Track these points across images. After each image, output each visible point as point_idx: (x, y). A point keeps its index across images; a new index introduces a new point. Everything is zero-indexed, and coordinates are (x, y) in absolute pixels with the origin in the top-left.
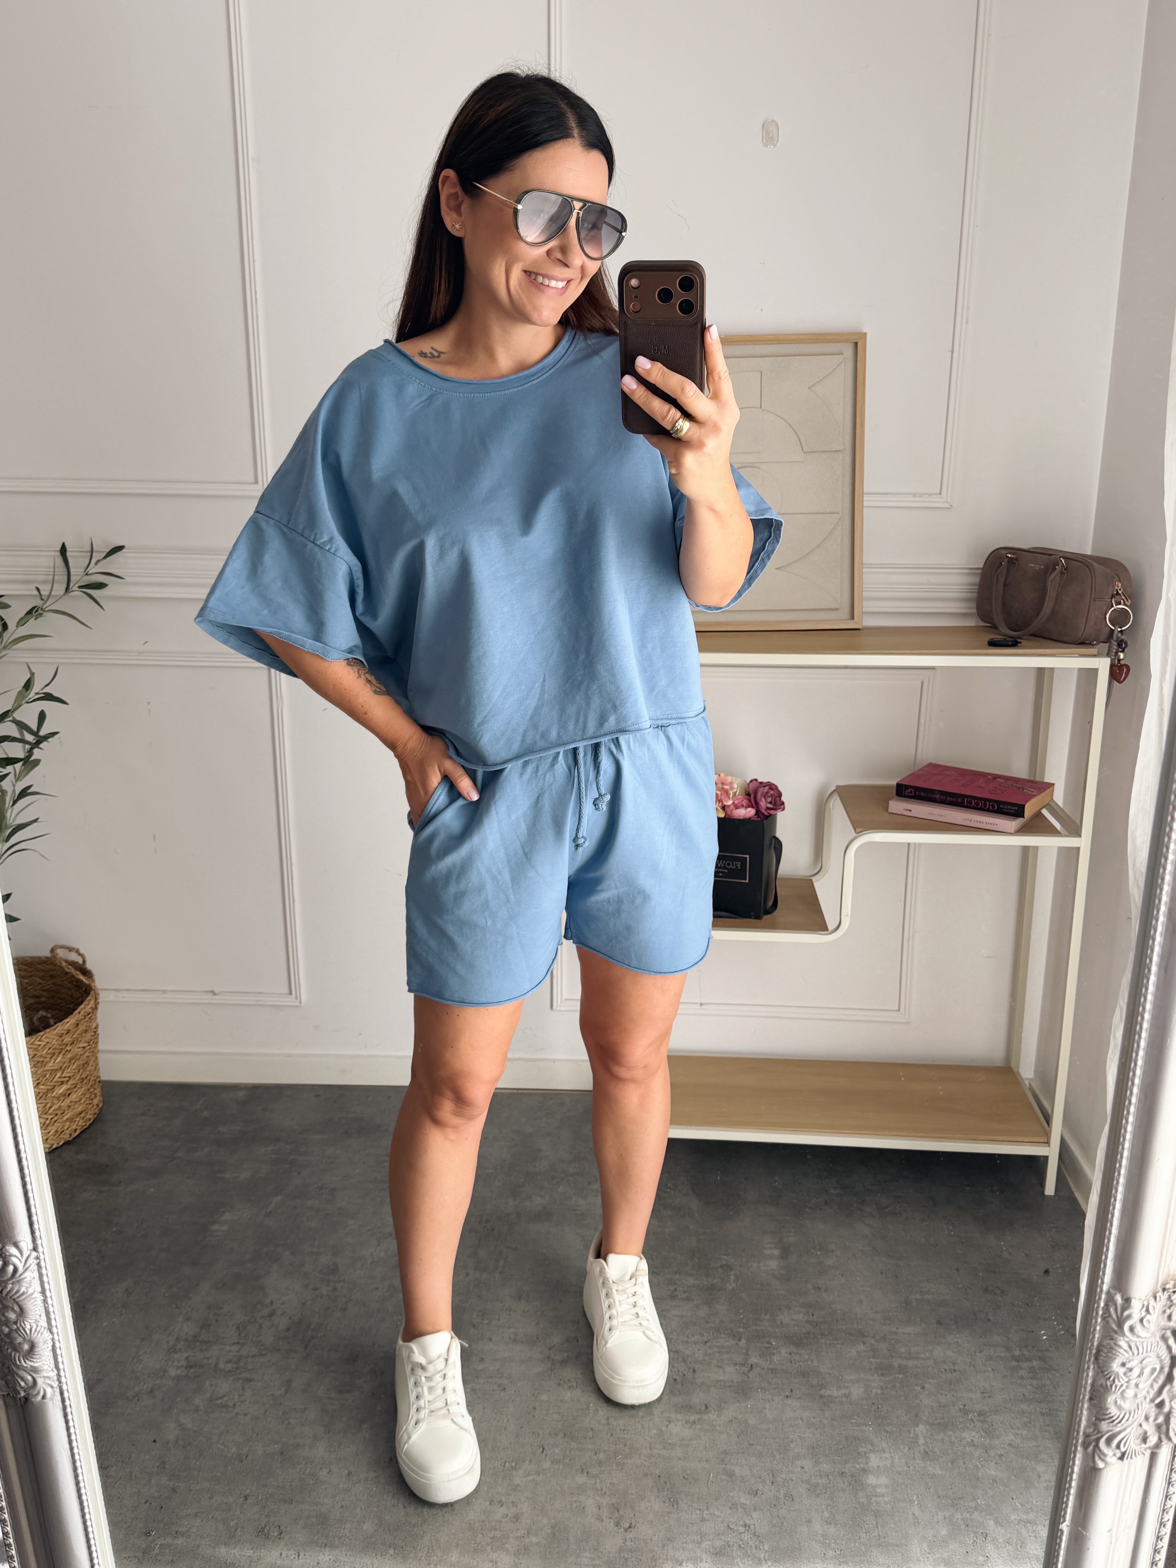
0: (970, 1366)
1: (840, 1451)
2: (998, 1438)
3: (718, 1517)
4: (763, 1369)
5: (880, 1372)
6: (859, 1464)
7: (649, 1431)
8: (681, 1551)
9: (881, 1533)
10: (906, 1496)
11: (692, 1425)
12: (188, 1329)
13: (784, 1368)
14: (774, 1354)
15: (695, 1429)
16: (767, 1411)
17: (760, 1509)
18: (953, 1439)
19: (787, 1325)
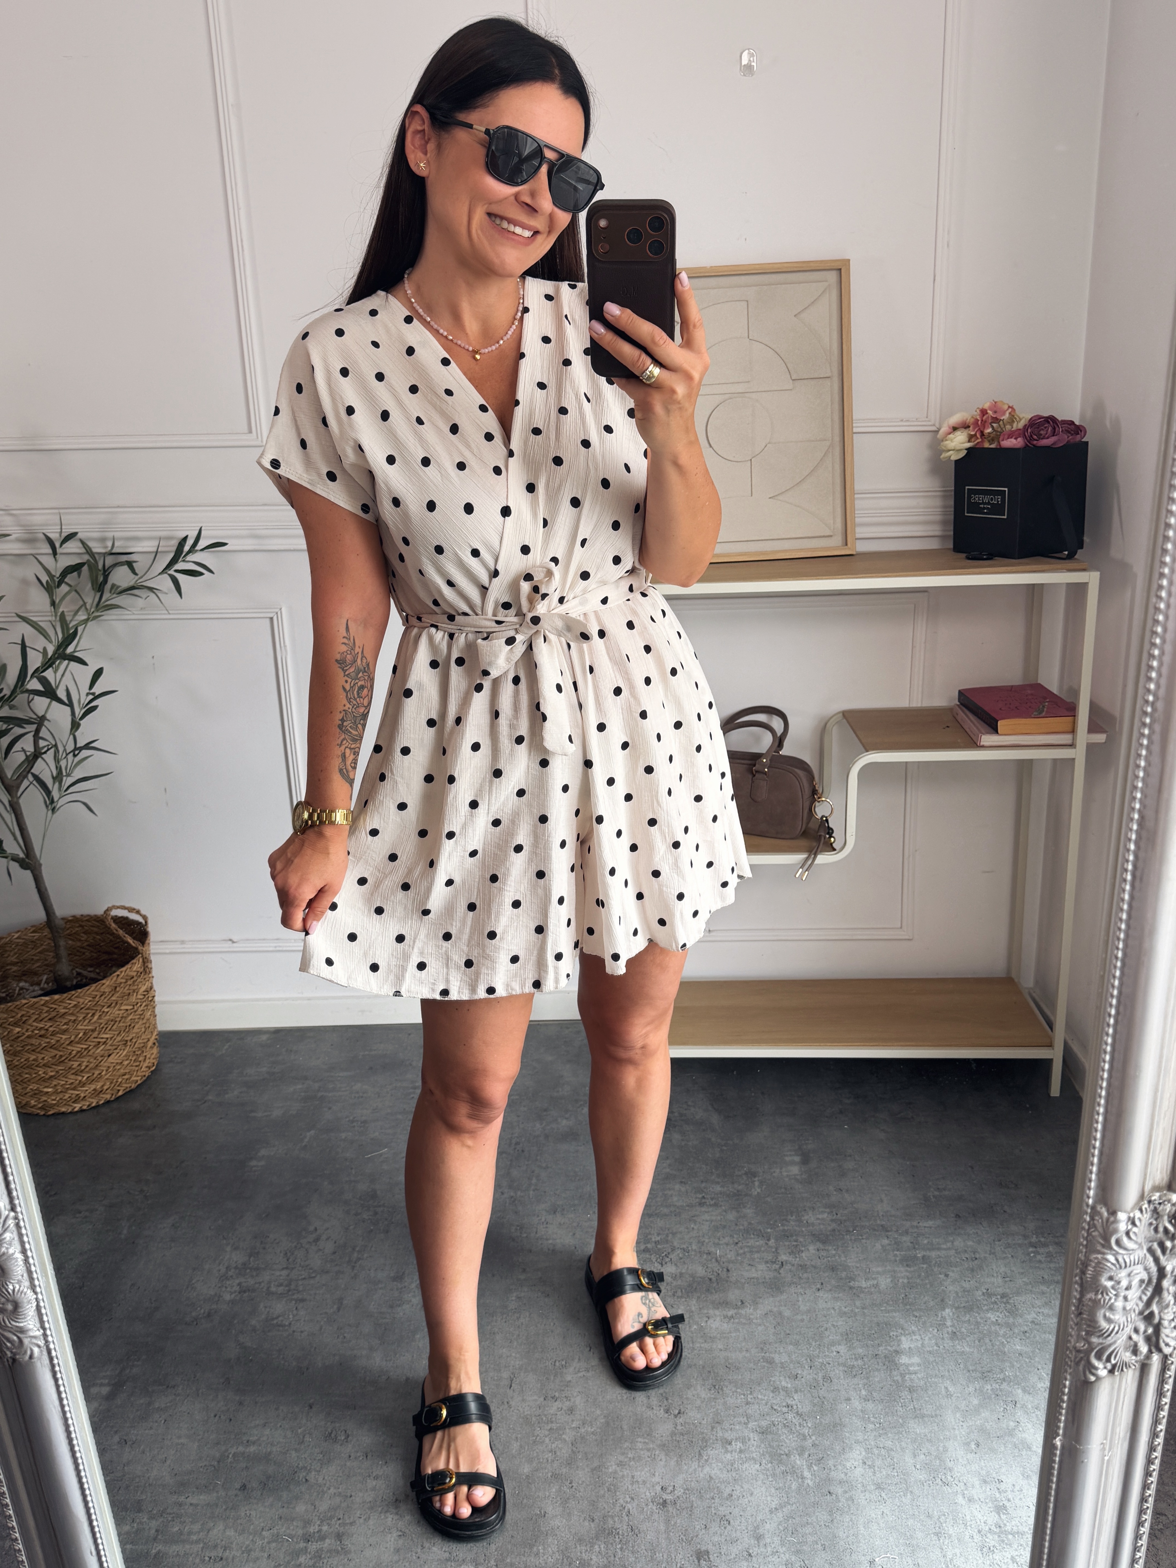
0: (990, 1254)
1: (872, 1336)
2: (1021, 1317)
3: (762, 1400)
4: (793, 1265)
5: (905, 1264)
6: (891, 1346)
8: (730, 1432)
9: (916, 1406)
10: (937, 1372)
11: (730, 1320)
12: (238, 1258)
13: (813, 1263)
14: (802, 1251)
15: (733, 1323)
16: (800, 1303)
17: (801, 1391)
18: (979, 1320)
19: (813, 1224)
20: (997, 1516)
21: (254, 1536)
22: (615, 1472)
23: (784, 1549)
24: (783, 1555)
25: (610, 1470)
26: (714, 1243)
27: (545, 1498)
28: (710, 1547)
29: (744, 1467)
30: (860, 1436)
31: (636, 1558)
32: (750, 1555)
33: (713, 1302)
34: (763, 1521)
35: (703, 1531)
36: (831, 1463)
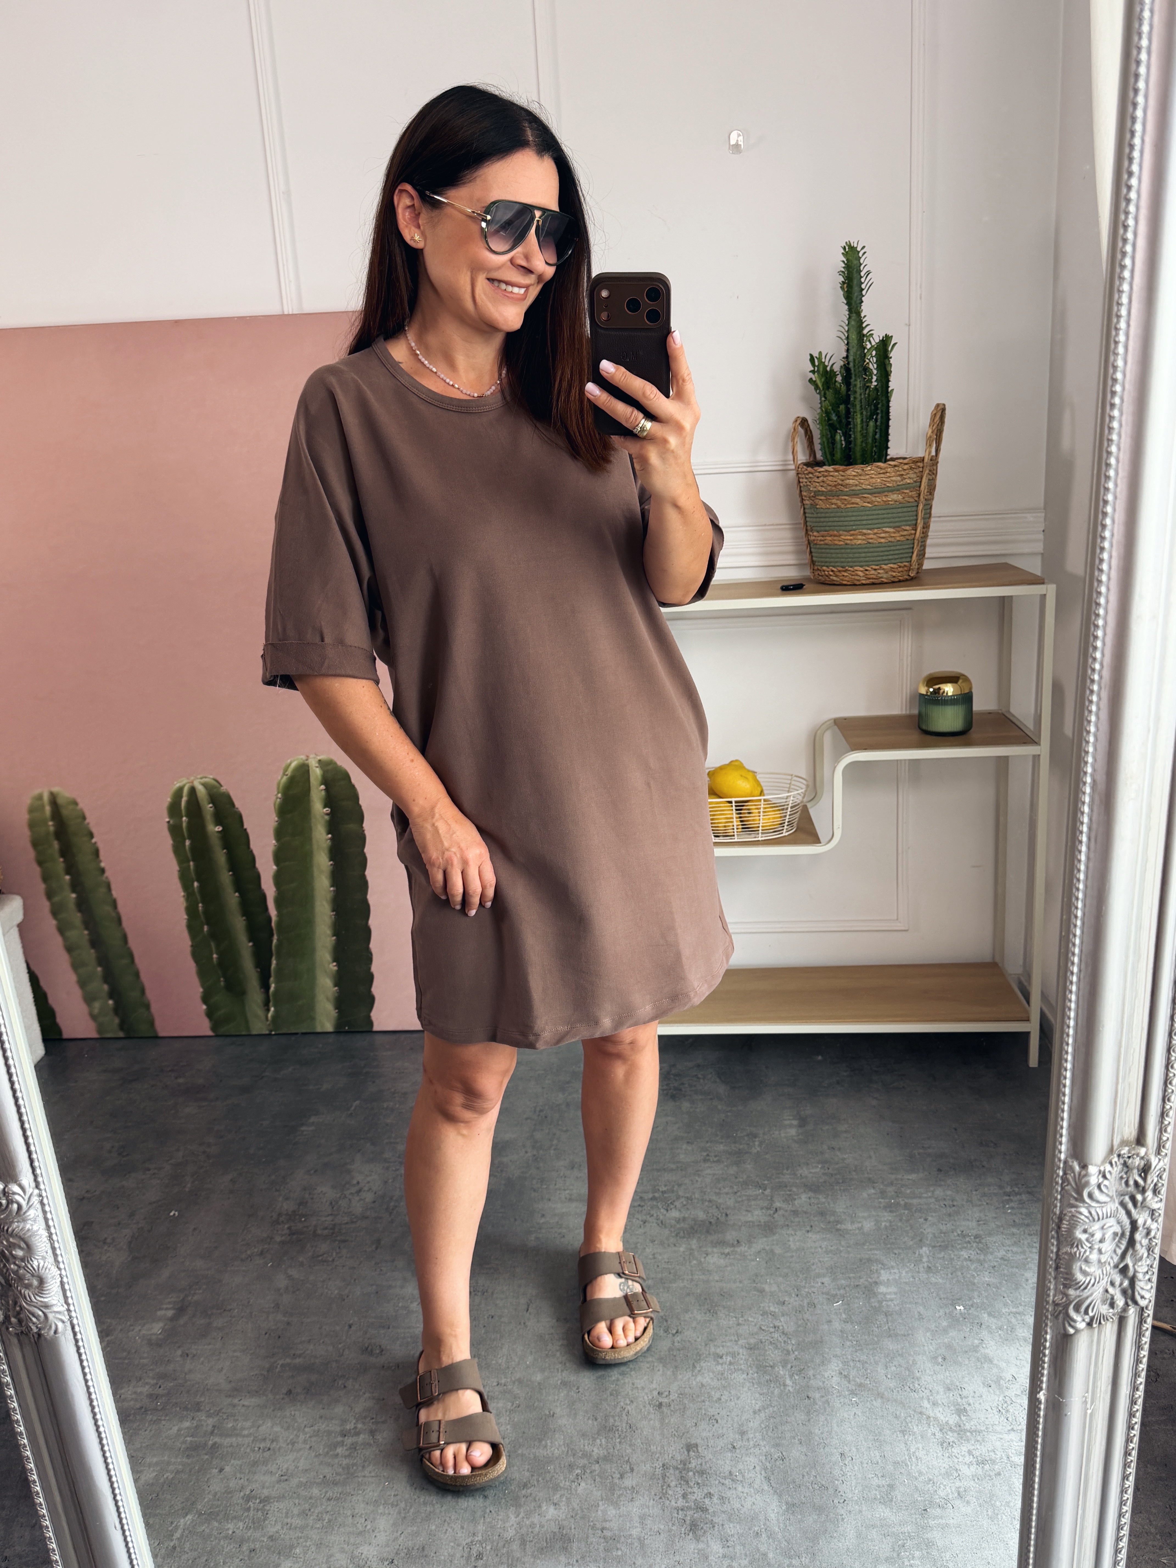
0: (967, 1202)
1: (855, 1270)
2: (991, 1254)
3: (752, 1322)
4: (786, 1211)
5: (888, 1210)
6: (871, 1278)
7: (690, 1262)
8: (721, 1348)
9: (891, 1327)
10: (912, 1300)
11: (726, 1256)
13: (804, 1209)
14: (795, 1199)
15: (729, 1259)
16: (790, 1243)
17: (787, 1314)
18: (952, 1256)
19: (806, 1177)
20: (958, 1418)
21: (299, 1431)
22: (618, 1380)
23: (765, 1443)
24: (763, 1448)
25: (614, 1378)
26: (715, 1193)
27: (554, 1401)
28: (699, 1441)
29: (733, 1377)
30: (838, 1351)
31: (634, 1450)
32: (734, 1447)
33: (712, 1242)
34: (748, 1420)
35: (694, 1428)
36: (811, 1373)
